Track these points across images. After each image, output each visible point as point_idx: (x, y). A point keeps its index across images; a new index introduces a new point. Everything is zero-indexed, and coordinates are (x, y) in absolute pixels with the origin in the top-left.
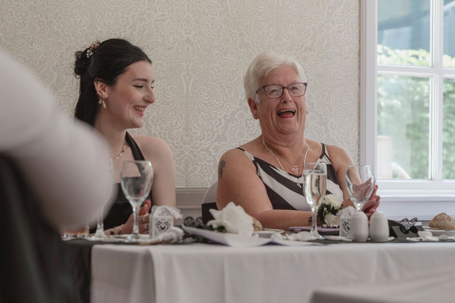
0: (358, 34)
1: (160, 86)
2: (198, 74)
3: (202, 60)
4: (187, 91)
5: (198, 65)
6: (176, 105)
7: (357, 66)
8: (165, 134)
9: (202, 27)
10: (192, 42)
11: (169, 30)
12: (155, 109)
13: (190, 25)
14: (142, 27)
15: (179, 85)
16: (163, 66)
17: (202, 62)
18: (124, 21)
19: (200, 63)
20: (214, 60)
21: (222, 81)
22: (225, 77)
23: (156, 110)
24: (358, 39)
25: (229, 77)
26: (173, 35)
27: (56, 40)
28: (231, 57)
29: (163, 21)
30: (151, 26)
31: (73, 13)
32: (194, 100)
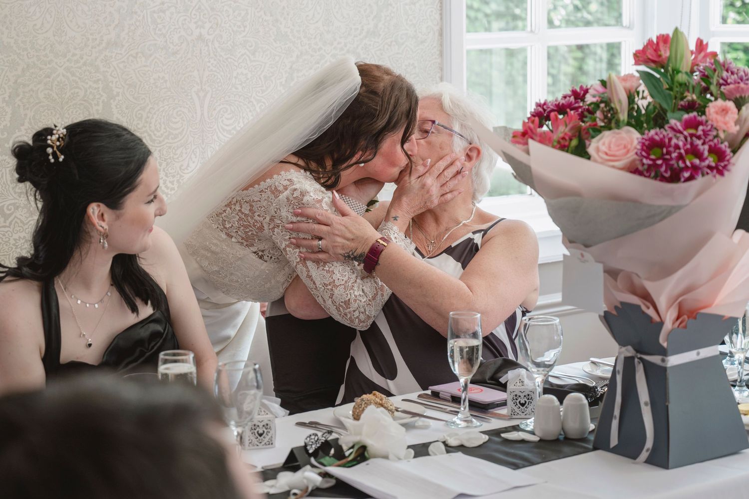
0: (439, 5)
1: (162, 111)
2: (217, 87)
3: (221, 65)
4: (202, 114)
5: (216, 73)
6: (186, 136)
7: (438, 53)
8: (172, 183)
9: (220, 16)
10: (206, 39)
11: (173, 25)
12: (157, 147)
13: (202, 14)
14: (132, 24)
15: (190, 106)
16: (166, 81)
17: (221, 69)
18: (106, 17)
19: (218, 71)
20: (239, 65)
21: (250, 95)
22: (255, 88)
23: (158, 149)
24: (439, 12)
25: (260, 87)
26: (178, 32)
27: (7, 57)
28: (262, 57)
29: (164, 12)
30: (146, 20)
31: (30, 12)
32: (212, 126)
